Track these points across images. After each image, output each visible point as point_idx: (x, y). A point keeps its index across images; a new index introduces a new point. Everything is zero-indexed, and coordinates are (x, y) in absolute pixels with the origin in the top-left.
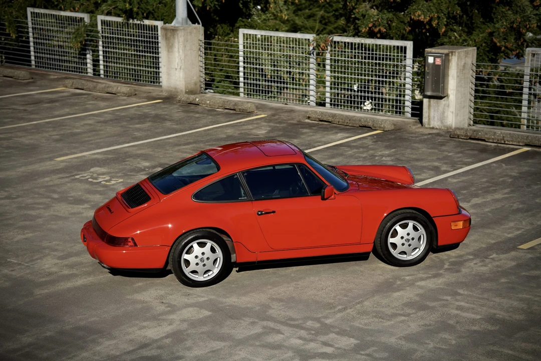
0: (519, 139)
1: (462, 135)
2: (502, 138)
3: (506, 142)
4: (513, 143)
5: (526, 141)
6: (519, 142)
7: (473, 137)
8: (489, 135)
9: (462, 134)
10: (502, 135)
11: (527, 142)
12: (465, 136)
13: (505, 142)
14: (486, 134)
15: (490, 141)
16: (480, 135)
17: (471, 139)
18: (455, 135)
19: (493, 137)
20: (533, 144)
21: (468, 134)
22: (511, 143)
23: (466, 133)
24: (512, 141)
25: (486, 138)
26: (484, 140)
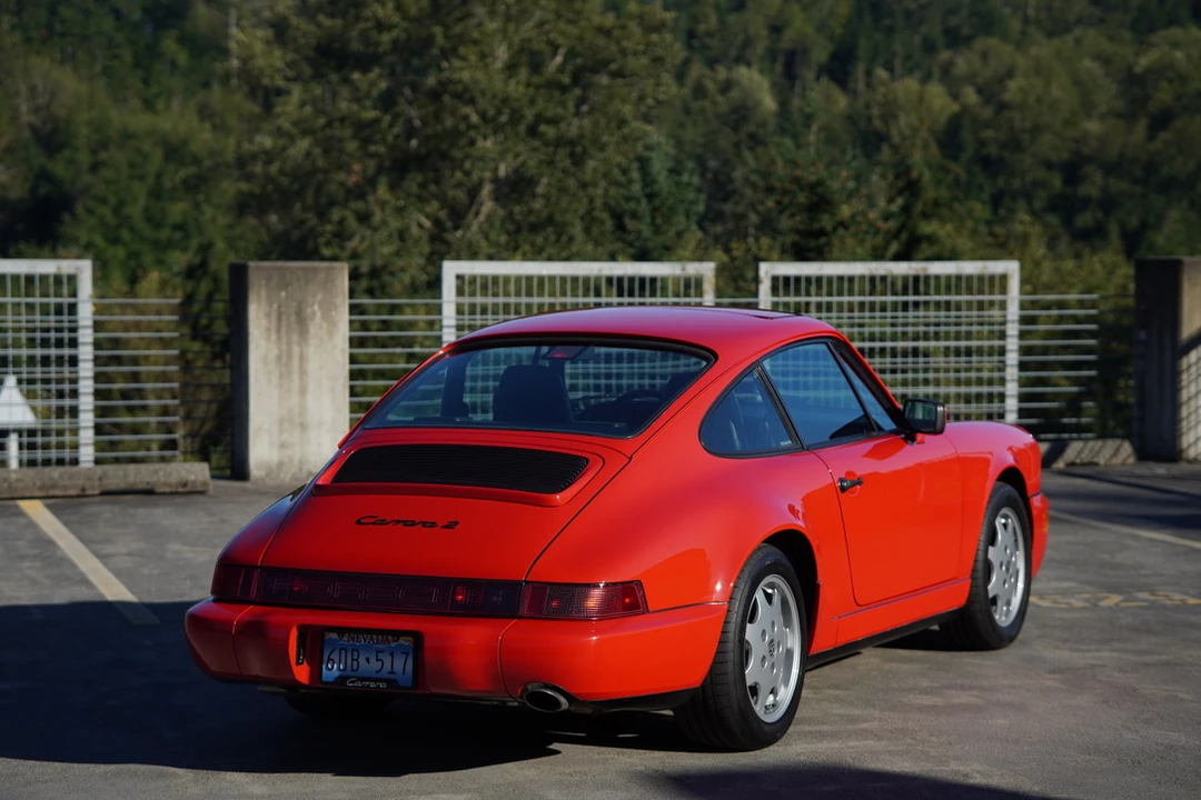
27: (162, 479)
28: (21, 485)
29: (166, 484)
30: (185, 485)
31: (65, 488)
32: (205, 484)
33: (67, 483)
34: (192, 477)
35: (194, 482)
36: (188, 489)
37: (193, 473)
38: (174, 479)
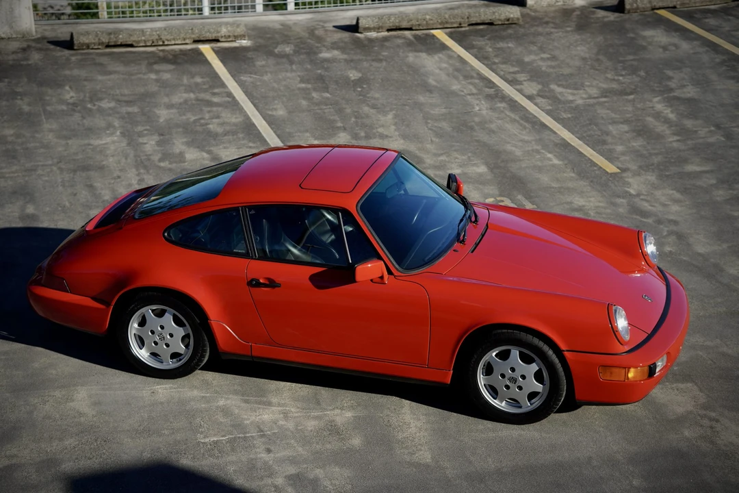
0: (182, 35)
1: (94, 44)
2: (157, 37)
3: (166, 43)
4: (177, 42)
5: (193, 36)
6: (184, 39)
7: (113, 44)
8: (135, 36)
9: (93, 41)
10: (154, 33)
11: (195, 37)
12: (99, 44)
13: (163, 42)
14: (131, 35)
15: (141, 45)
16: (122, 38)
17: (108, 46)
18: (83, 44)
19: (143, 38)
20: (205, 39)
21: (104, 40)
22: (173, 42)
23: (99, 39)
24: (174, 39)
25: (134, 41)
26: (131, 46)
27: (497, 17)
28: (431, 22)
29: (499, 20)
30: (508, 20)
31: (452, 23)
32: (518, 19)
33: (452, 20)
34: (512, 16)
35: (512, 18)
36: (510, 22)
37: (512, 13)
38: (503, 17)
